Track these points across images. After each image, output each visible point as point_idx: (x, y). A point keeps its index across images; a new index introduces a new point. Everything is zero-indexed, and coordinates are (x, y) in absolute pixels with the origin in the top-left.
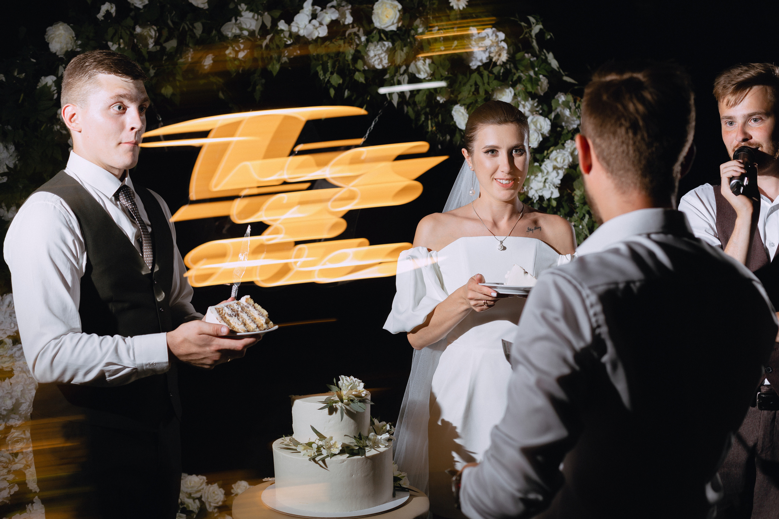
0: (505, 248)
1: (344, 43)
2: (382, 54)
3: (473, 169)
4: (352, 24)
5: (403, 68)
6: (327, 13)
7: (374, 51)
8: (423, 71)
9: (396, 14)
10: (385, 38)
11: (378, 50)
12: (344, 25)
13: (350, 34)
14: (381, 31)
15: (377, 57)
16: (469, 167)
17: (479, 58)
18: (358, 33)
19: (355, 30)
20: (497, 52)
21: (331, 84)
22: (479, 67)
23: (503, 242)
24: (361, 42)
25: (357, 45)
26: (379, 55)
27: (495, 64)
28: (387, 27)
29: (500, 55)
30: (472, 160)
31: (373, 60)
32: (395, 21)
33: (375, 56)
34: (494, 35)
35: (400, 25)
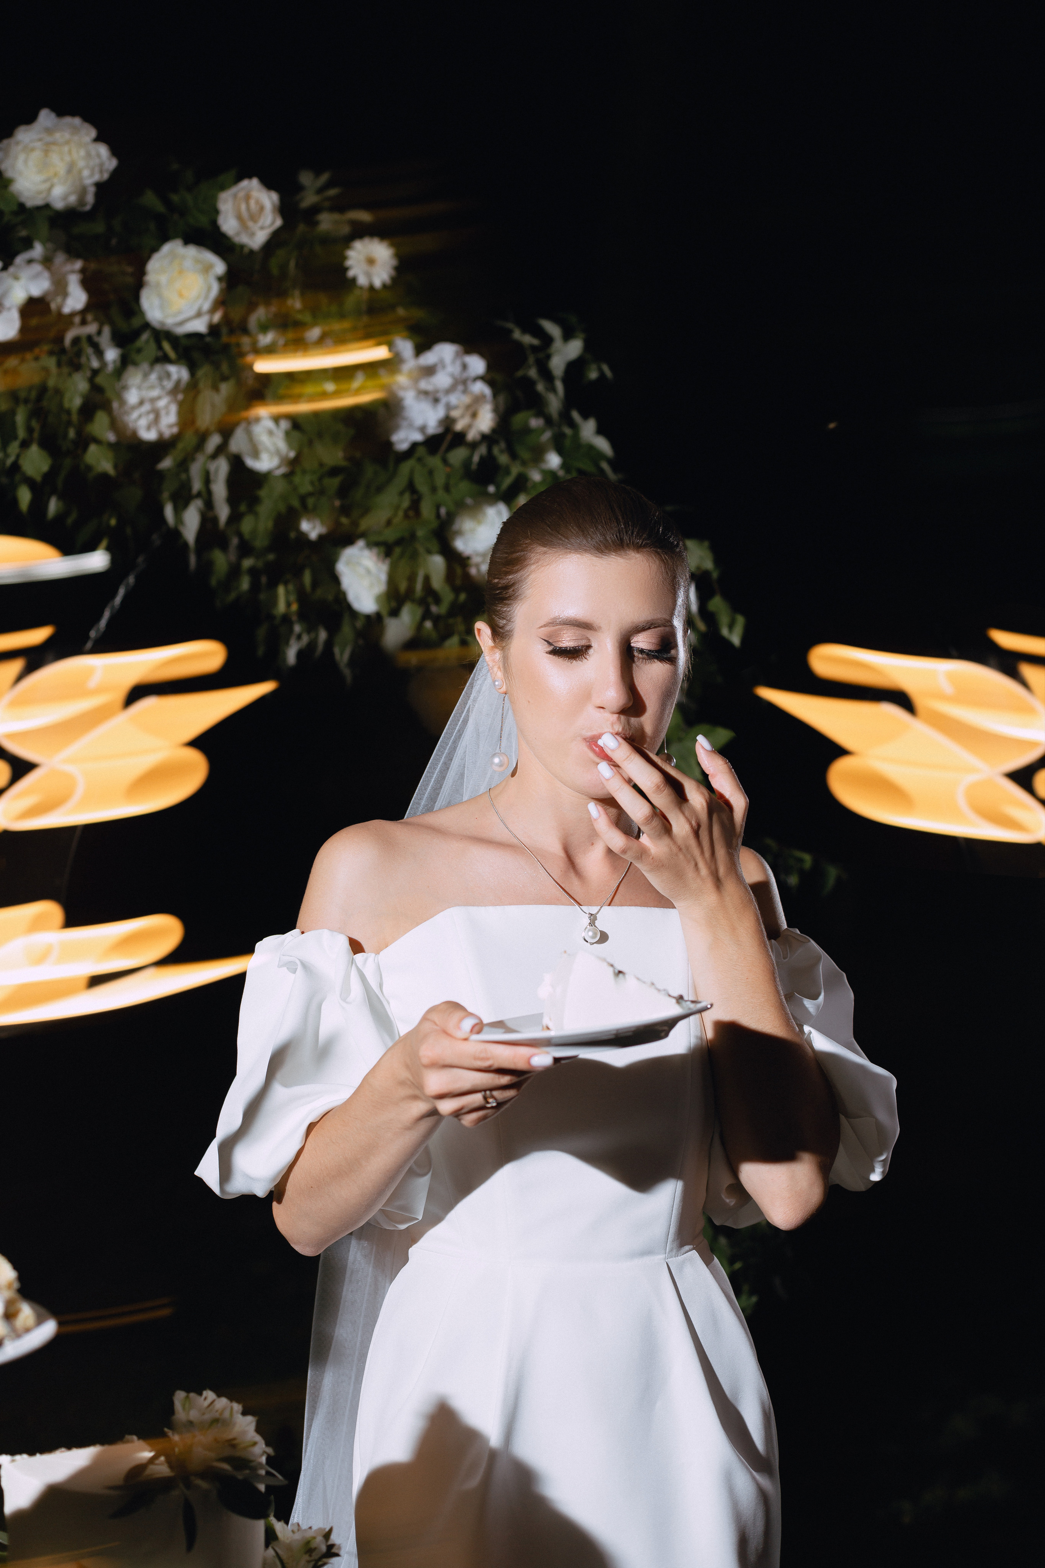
0: (604, 938)
1: (59, 364)
2: (159, 398)
3: (504, 689)
4: (83, 312)
5: (215, 441)
6: (17, 278)
7: (139, 388)
8: (267, 450)
9: (209, 289)
10: (172, 354)
11: (152, 387)
12: (60, 314)
13: (76, 341)
14: (162, 335)
15: (147, 407)
16: (494, 681)
17: (419, 422)
18: (96, 339)
19: (91, 329)
20: (468, 407)
21: (24, 474)
22: (415, 445)
23: (595, 919)
24: (104, 364)
25: (95, 372)
26: (153, 400)
27: (459, 438)
28: (181, 323)
29: (474, 415)
30: (505, 659)
31: (135, 415)
32: (207, 306)
33: (141, 403)
34: (458, 363)
35: (217, 317)
